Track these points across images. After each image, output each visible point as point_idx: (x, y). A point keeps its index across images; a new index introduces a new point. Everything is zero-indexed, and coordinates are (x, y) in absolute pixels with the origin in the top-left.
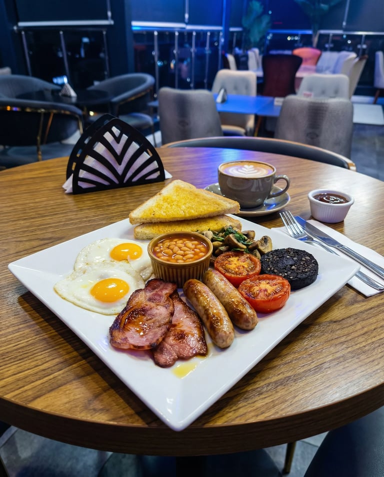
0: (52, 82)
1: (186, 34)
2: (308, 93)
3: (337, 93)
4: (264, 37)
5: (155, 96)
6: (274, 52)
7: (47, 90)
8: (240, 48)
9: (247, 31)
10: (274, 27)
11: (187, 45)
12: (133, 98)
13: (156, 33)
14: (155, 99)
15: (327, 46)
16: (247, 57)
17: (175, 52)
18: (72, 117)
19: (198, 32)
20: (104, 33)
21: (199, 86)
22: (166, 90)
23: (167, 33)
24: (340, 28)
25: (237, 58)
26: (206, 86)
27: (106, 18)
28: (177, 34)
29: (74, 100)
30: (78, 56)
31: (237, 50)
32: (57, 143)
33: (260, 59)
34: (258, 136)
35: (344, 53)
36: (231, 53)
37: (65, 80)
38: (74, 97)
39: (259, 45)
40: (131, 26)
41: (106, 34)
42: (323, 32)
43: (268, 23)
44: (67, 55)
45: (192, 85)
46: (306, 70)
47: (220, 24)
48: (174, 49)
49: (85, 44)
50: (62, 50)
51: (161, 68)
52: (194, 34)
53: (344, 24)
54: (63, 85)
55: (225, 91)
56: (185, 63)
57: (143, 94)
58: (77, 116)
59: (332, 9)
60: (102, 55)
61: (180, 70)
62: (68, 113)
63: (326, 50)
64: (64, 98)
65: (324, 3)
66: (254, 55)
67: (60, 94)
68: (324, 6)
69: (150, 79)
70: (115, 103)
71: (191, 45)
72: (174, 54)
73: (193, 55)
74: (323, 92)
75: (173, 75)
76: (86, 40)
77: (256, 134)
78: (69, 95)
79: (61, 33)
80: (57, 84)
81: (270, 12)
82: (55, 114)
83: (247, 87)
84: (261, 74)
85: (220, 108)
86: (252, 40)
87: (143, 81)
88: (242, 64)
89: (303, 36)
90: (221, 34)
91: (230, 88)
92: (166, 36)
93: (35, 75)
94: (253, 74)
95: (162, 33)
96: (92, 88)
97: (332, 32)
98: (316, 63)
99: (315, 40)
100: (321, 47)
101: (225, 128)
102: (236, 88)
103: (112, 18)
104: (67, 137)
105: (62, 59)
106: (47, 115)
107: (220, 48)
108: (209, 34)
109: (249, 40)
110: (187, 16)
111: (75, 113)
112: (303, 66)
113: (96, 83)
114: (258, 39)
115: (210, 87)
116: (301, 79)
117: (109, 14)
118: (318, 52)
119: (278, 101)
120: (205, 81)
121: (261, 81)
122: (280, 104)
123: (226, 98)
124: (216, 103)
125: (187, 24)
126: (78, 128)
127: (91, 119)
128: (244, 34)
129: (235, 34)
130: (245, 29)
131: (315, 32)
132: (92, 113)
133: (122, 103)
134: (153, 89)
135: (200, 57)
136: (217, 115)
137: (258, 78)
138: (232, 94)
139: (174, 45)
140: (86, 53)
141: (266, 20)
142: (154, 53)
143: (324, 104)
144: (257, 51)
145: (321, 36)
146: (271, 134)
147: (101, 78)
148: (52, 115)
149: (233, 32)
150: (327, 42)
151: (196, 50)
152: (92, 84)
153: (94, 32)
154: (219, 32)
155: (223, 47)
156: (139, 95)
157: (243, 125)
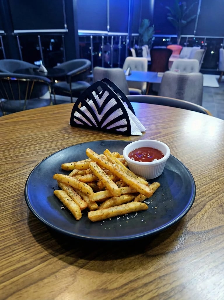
0: (34, 64)
1: (108, 37)
2: (177, 70)
3: (192, 70)
4: (151, 39)
5: (91, 72)
6: (156, 47)
7: (31, 68)
8: (138, 45)
9: (141, 36)
10: (156, 34)
11: (108, 44)
12: (79, 73)
13: (92, 37)
14: (91, 74)
15: (185, 44)
16: (142, 50)
17: (102, 47)
18: (45, 84)
19: (115, 36)
20: (63, 36)
21: (115, 66)
22: (98, 68)
23: (97, 37)
24: (193, 34)
25: (136, 50)
26: (119, 66)
27: (64, 28)
28: (103, 37)
29: (46, 74)
30: (48, 50)
31: (136, 46)
32: (37, 99)
33: (149, 51)
34: (148, 94)
35: (195, 48)
36: (133, 48)
37: (41, 63)
38: (46, 72)
39: (148, 43)
40: (77, 32)
41: (64, 37)
42: (183, 36)
43: (153, 31)
44: (42, 49)
45: (111, 66)
46: (174, 57)
47: (127, 32)
48: (101, 45)
49: (53, 43)
50: (39, 46)
51: (94, 56)
52: (113, 37)
53: (195, 32)
54: (40, 66)
55: (130, 69)
56: (107, 53)
57: (85, 70)
58: (48, 83)
59: (188, 23)
60: (62, 49)
61: (105, 57)
62: (42, 81)
63: (184, 46)
64: (40, 73)
65: (184, 20)
66: (145, 49)
67: (38, 71)
68: (184, 22)
69: (88, 62)
70: (69, 76)
71: (110, 43)
72: (101, 48)
73: (112, 49)
74: (185, 69)
75: (101, 60)
76: (52, 41)
77: (147, 93)
78: (43, 71)
79: (39, 36)
80: (36, 65)
81: (153, 26)
82: (35, 82)
83: (142, 66)
84: (150, 59)
85: (128, 78)
86: (144, 40)
87: (84, 63)
88: (139, 54)
89: (172, 38)
90: (127, 37)
91: (133, 67)
92: (97, 38)
93: (24, 60)
94: (145, 59)
95: (95, 37)
96: (55, 67)
97: (188, 36)
98: (180, 53)
99: (179, 41)
100: (182, 44)
101: (131, 89)
102: (136, 67)
103: (68, 28)
104: (42, 95)
105: (39, 51)
106: (31, 83)
107: (126, 45)
108: (120, 37)
109: (142, 40)
110: (108, 27)
111: (46, 81)
112: (173, 55)
113: (59, 65)
114: (147, 40)
115: (121, 67)
116: (172, 62)
117: (66, 26)
118: (181, 47)
119: (160, 75)
120: (119, 63)
121: (150, 63)
122: (162, 76)
123: (131, 72)
124: (125, 76)
125: (108, 32)
126: (48, 90)
127: (56, 85)
128: (140, 37)
129: (135, 38)
130: (140, 34)
131: (179, 36)
132: (56, 81)
133: (73, 76)
134: (90, 68)
135: (116, 50)
136: (126, 83)
137: (148, 62)
138: (134, 71)
139: (101, 43)
140: (53, 48)
141: (152, 29)
142: (90, 48)
143: (186, 76)
144: (147, 46)
145: (182, 38)
146: (156, 93)
147: (61, 62)
148: (34, 82)
149: (134, 36)
150: (185, 42)
151: (114, 46)
152: (56, 65)
153: (57, 36)
154: (126, 36)
155: (129, 44)
156: (82, 71)
157: (140, 88)
